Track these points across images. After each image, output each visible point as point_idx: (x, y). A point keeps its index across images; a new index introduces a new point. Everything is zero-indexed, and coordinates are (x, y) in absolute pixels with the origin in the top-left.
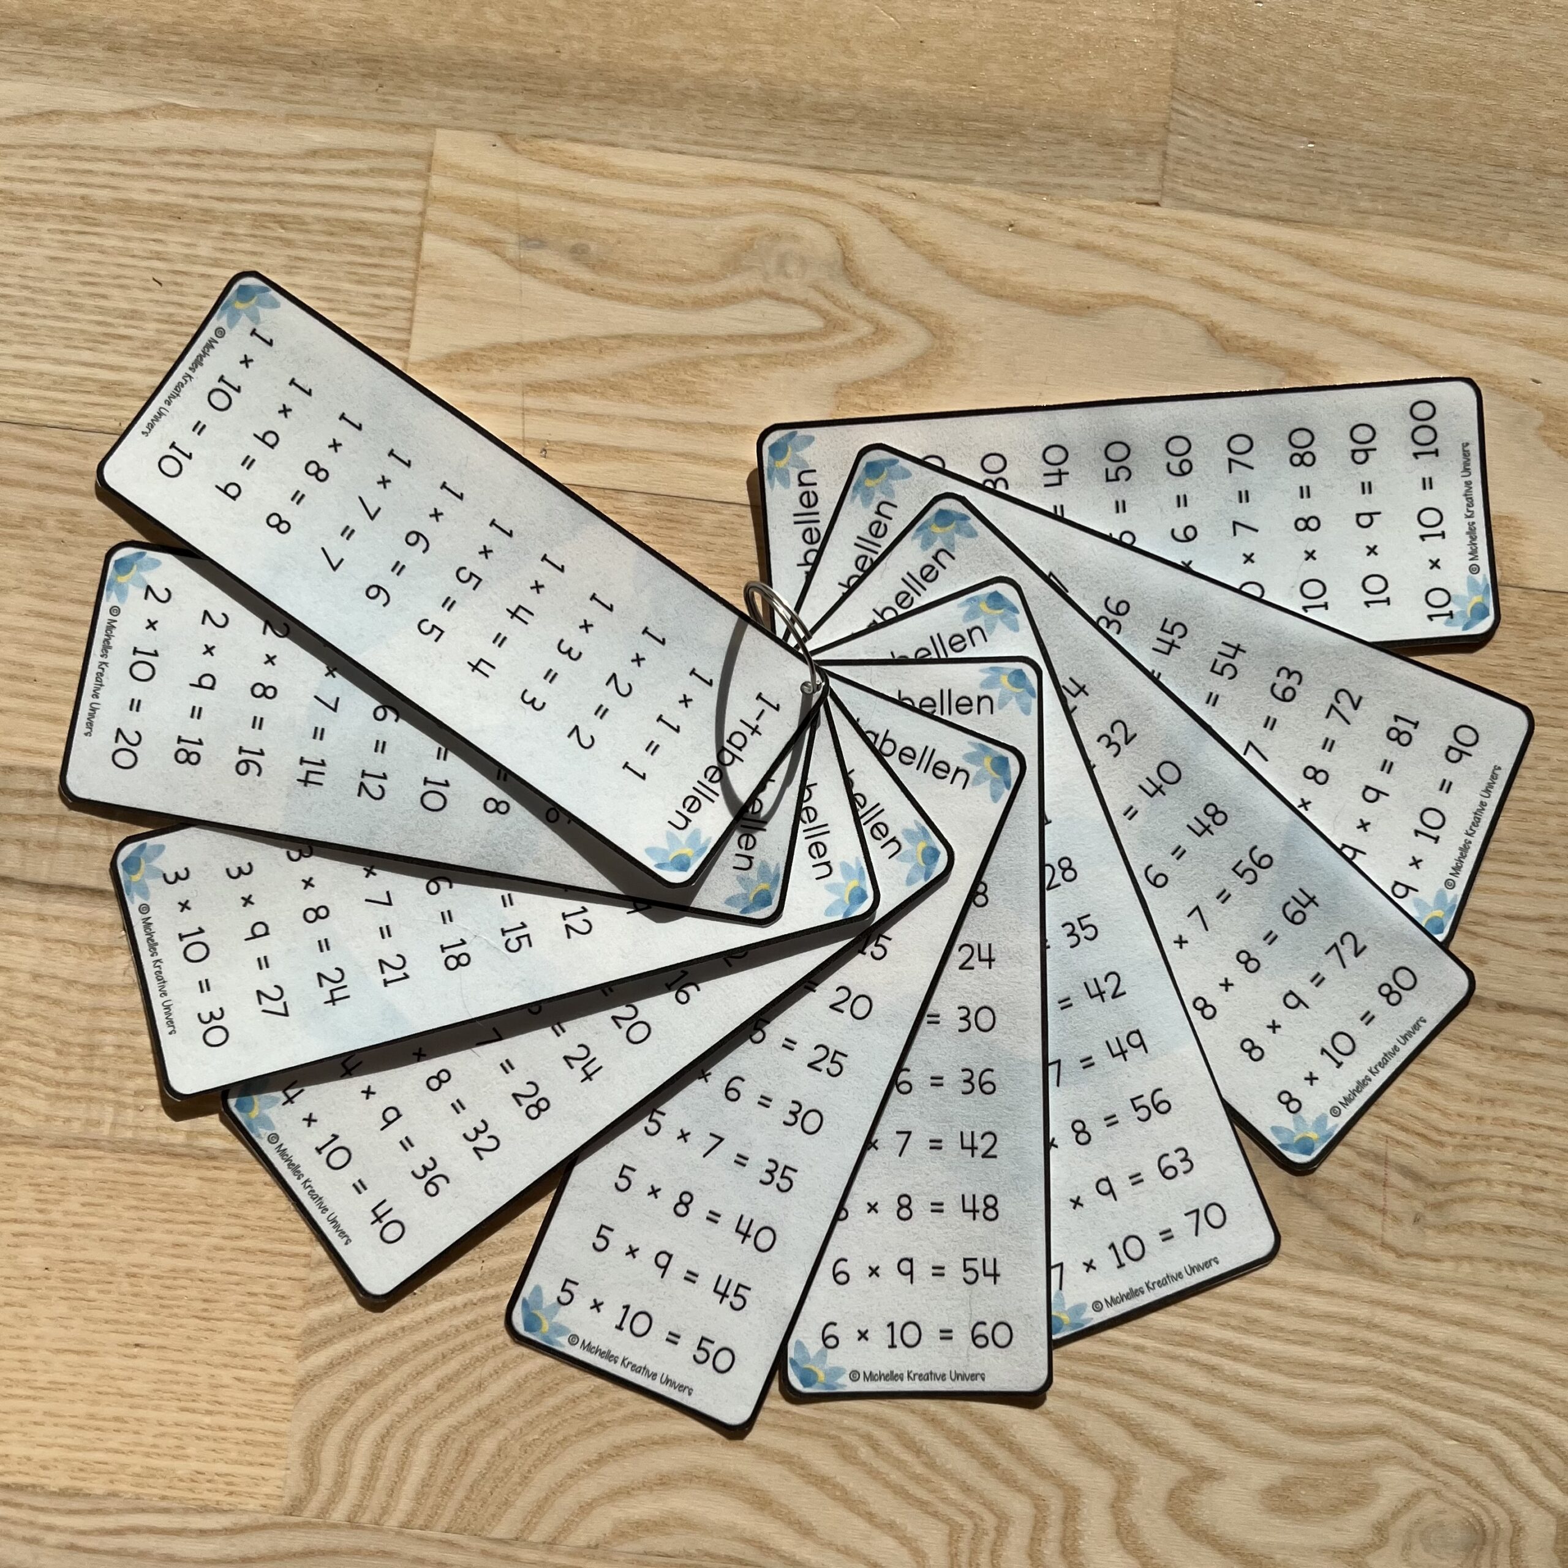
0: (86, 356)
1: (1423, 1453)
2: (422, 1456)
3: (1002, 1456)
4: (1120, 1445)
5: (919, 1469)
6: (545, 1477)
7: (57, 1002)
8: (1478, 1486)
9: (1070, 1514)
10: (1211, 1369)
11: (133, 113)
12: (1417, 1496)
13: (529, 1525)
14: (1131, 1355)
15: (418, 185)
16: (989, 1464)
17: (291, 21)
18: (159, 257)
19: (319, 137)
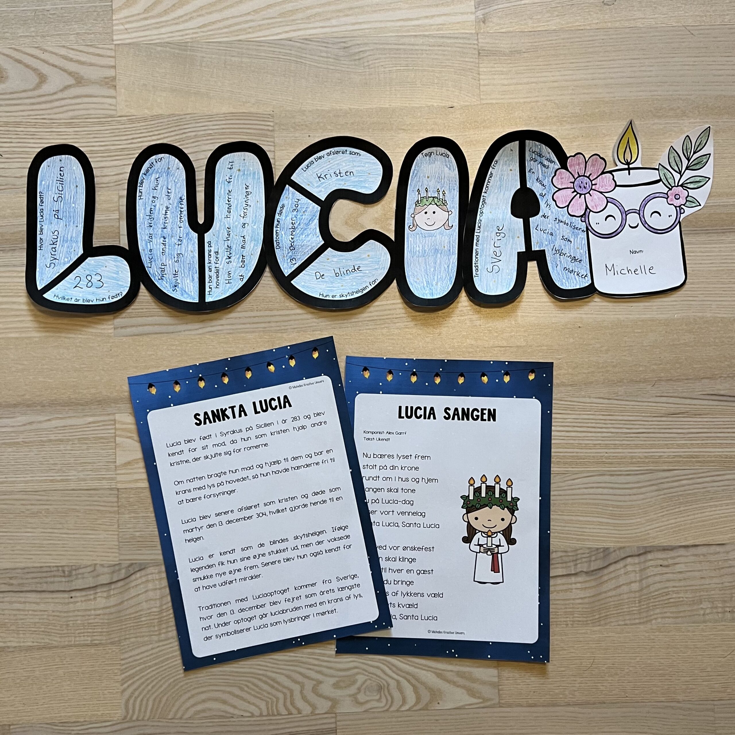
0: (46, 475)
1: (366, 671)
2: (150, 703)
3: (275, 685)
4: (300, 679)
5: (258, 690)
6: (177, 704)
7: (58, 616)
8: (379, 677)
9: (292, 695)
10: (318, 659)
11: (49, 420)
12: (366, 681)
13: (175, 714)
14: (300, 659)
15: (113, 427)
16: (273, 687)
17: (80, 395)
18: (58, 451)
19: (91, 419)
